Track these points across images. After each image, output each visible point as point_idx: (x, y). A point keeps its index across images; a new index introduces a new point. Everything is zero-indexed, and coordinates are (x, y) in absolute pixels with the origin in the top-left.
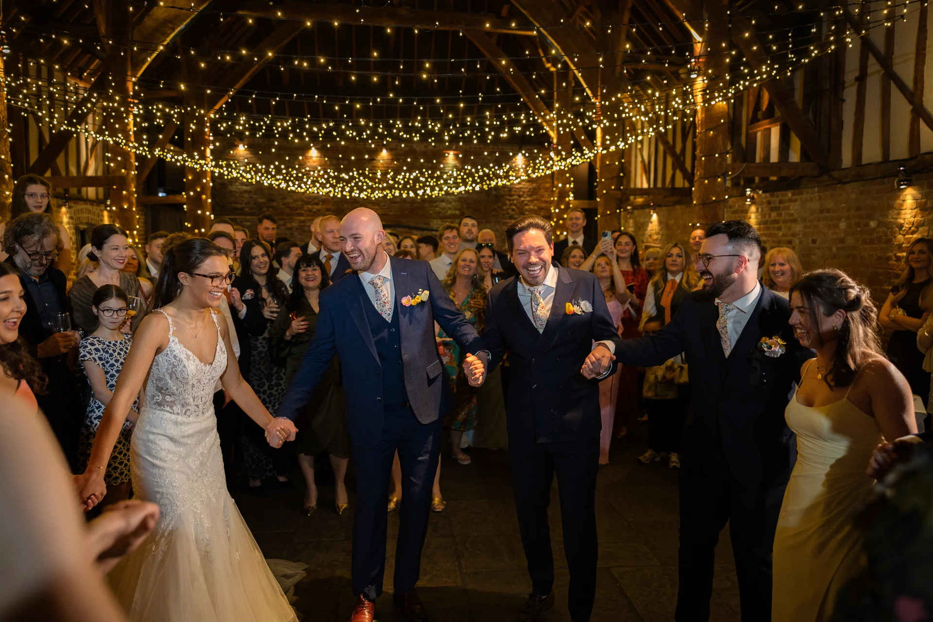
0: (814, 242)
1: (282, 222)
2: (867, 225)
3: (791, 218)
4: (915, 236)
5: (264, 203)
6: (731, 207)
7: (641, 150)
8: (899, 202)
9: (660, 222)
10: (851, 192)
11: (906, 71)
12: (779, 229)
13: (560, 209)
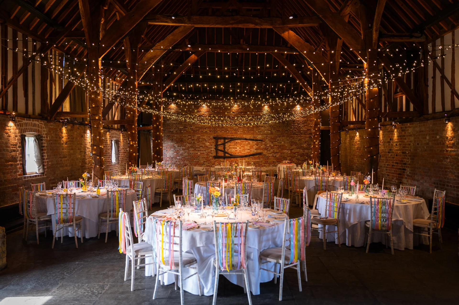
0: (418, 144)
1: (190, 137)
2: (436, 137)
3: (409, 134)
4: (452, 142)
5: (182, 129)
6: (387, 130)
7: (352, 103)
8: (446, 128)
9: (360, 136)
10: (430, 123)
11: (448, 75)
12: (405, 139)
13: (315, 130)
